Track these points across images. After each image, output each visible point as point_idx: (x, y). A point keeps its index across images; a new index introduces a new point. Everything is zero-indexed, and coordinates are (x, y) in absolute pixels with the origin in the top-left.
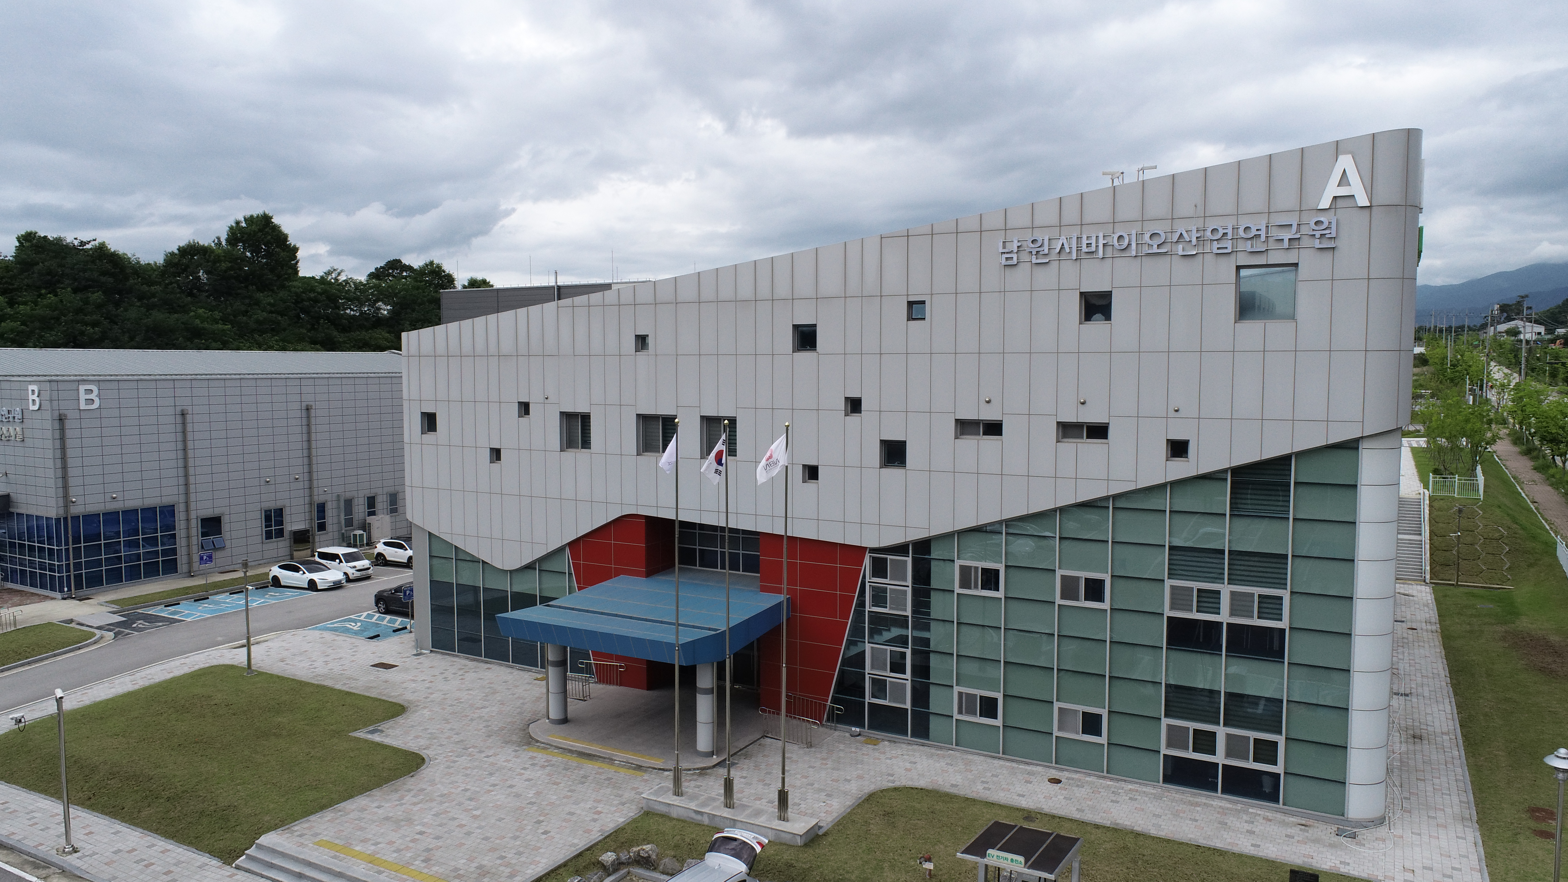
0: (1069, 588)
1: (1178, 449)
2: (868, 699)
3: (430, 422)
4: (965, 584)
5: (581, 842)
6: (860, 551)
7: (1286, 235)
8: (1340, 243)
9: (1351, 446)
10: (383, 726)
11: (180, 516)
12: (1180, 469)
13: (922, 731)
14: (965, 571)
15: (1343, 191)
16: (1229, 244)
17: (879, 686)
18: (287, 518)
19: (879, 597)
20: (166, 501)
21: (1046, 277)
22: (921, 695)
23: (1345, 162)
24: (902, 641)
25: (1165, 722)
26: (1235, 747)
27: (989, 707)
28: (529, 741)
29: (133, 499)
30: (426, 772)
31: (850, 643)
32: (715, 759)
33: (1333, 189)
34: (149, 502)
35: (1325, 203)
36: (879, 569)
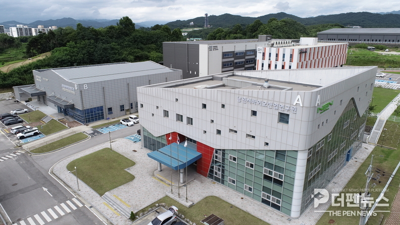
0: (248, 164)
1: (267, 144)
2: (214, 175)
3: (142, 106)
4: (230, 159)
5: (153, 201)
6: (213, 149)
7: (288, 109)
8: (297, 112)
9: (297, 151)
10: (130, 168)
11: (104, 108)
12: (267, 148)
13: (223, 183)
14: (231, 157)
15: (298, 102)
16: (277, 107)
17: (216, 173)
18: (125, 107)
19: (216, 157)
20: (101, 105)
21: (245, 106)
22: (223, 176)
23: (299, 97)
24: (220, 166)
25: (262, 192)
26: (273, 199)
27: (234, 182)
28: (153, 175)
29: (95, 106)
30: (135, 181)
31: (211, 164)
32: (183, 184)
33: (296, 102)
34: (98, 106)
35: (295, 104)
36: (216, 152)
